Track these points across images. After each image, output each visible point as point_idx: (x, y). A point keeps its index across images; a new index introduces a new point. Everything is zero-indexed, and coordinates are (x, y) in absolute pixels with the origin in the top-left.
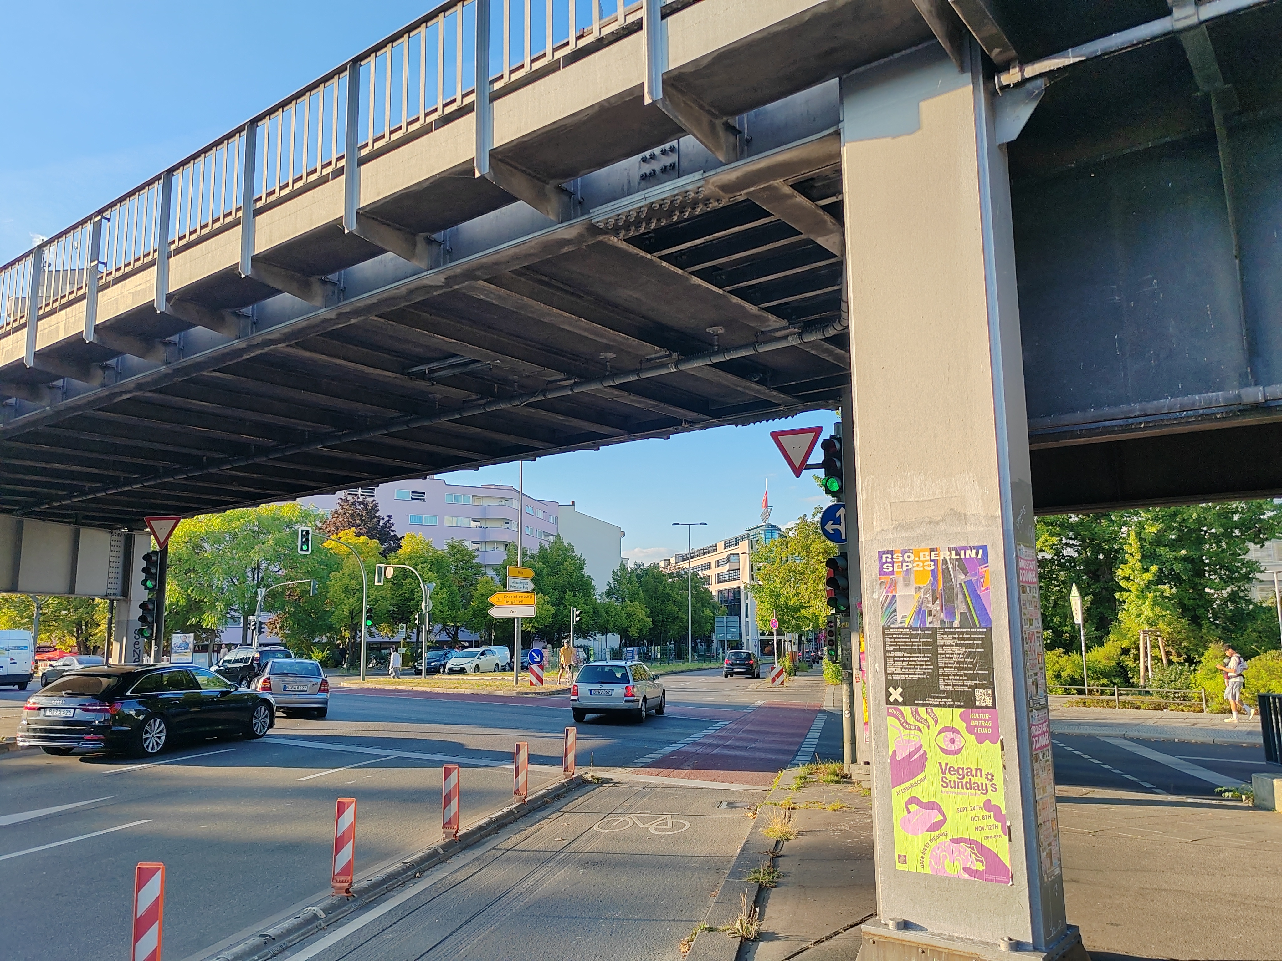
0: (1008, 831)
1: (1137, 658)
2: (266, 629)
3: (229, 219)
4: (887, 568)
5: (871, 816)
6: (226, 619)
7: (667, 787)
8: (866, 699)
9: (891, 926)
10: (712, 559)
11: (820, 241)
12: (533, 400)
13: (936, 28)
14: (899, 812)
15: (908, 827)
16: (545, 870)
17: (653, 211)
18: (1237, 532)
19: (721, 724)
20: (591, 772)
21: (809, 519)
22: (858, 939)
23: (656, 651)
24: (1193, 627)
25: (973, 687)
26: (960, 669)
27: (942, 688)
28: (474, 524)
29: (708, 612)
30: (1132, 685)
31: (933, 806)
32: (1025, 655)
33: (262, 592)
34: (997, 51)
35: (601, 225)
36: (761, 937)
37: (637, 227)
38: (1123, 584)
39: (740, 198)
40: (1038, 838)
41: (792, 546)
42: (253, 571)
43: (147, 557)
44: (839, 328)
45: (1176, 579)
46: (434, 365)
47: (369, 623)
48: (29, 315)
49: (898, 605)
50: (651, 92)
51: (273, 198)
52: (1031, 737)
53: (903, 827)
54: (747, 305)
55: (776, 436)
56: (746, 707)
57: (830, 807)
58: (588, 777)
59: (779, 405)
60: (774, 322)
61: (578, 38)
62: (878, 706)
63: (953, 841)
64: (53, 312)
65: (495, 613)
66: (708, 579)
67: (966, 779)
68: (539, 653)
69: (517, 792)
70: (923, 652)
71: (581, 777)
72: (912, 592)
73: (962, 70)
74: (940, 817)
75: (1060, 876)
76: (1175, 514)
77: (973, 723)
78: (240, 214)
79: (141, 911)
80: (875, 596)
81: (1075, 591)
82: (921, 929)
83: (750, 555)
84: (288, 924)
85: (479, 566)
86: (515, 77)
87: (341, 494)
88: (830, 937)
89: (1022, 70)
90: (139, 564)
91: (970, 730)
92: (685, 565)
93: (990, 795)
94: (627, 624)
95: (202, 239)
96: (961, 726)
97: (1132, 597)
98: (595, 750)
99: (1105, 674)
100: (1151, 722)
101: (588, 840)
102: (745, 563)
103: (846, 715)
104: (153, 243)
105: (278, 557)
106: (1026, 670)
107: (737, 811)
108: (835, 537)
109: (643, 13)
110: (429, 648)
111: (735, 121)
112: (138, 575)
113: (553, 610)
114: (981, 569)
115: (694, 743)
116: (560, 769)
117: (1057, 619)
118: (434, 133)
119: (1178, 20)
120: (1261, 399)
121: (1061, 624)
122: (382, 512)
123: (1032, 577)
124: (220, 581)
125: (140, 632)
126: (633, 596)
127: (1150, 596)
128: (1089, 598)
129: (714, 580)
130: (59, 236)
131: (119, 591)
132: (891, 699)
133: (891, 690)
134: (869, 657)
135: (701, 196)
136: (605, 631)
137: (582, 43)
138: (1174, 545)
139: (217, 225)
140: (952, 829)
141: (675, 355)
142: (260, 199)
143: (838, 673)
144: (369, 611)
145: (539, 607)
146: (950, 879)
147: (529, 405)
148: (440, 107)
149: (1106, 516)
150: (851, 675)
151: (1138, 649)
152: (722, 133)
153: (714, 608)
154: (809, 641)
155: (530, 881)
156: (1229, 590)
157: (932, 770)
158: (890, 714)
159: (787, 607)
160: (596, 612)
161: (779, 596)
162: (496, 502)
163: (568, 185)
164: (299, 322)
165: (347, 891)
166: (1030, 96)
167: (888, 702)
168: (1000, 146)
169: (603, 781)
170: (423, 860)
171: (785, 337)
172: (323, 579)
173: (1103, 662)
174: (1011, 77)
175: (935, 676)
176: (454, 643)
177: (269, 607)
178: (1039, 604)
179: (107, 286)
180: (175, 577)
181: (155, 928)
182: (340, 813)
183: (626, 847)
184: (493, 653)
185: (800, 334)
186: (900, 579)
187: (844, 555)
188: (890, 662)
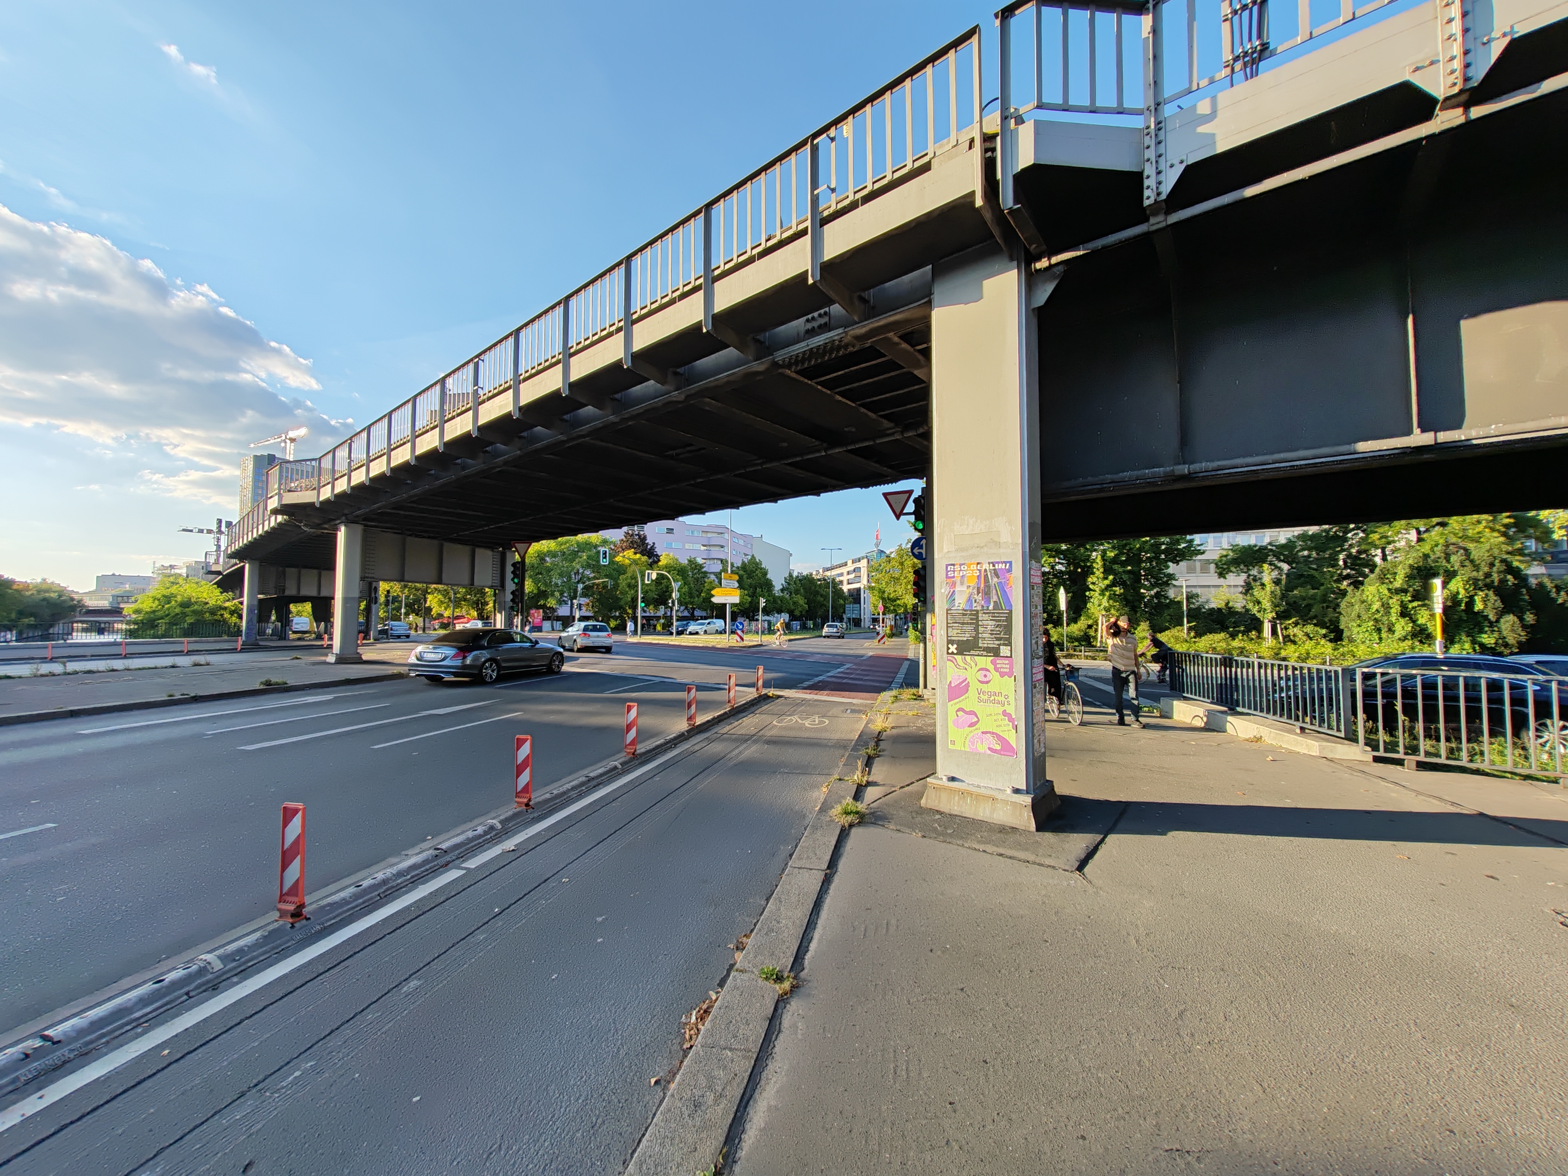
0: (1016, 728)
1: (1096, 630)
2: (584, 608)
3: (554, 360)
4: (950, 574)
5: (934, 719)
6: (561, 602)
7: (816, 701)
8: (934, 650)
9: (945, 779)
10: (844, 570)
11: (916, 372)
12: (737, 472)
13: (996, 232)
14: (952, 716)
15: (957, 724)
16: (745, 745)
17: (813, 353)
18: (1163, 556)
19: (848, 666)
20: (772, 692)
21: (903, 547)
22: (925, 786)
23: (810, 624)
24: (1132, 613)
25: (999, 645)
26: (992, 634)
27: (980, 645)
28: (703, 548)
29: (842, 602)
30: (1093, 646)
31: (973, 713)
32: (1032, 626)
33: (580, 586)
34: (1034, 246)
35: (781, 362)
36: (869, 784)
37: (803, 364)
38: (1091, 586)
39: (867, 345)
40: (1033, 732)
41: (893, 563)
42: (575, 574)
43: (514, 565)
44: (926, 428)
45: (1123, 584)
46: (678, 451)
47: (643, 605)
48: (440, 420)
49: (956, 596)
50: (812, 276)
51: (580, 346)
52: (1032, 674)
53: (954, 724)
54: (870, 414)
55: (885, 495)
56: (862, 656)
57: (910, 713)
58: (770, 694)
59: (887, 476)
60: (886, 424)
61: (767, 241)
62: (942, 655)
63: (983, 733)
64: (453, 418)
65: (715, 600)
66: (841, 582)
67: (993, 698)
68: (741, 623)
69: (729, 702)
70: (971, 624)
71: (766, 694)
72: (964, 588)
73: (1012, 259)
74: (976, 719)
75: (1044, 753)
76: (1126, 545)
77: (998, 666)
78: (561, 356)
79: (519, 761)
80: (943, 591)
81: (1062, 591)
82: (962, 781)
83: (868, 567)
84: (600, 771)
85: (706, 573)
86: (728, 266)
87: (625, 529)
88: (908, 785)
89: (1049, 259)
90: (509, 569)
91: (996, 669)
92: (828, 573)
93: (1006, 707)
94: (793, 607)
95: (539, 373)
96: (991, 667)
97: (1097, 594)
98: (775, 679)
99: (1077, 639)
100: (1102, 668)
101: (771, 729)
102: (864, 573)
103: (922, 661)
104: (510, 375)
105: (588, 566)
106: (1031, 635)
107: (856, 715)
108: (919, 556)
109: (808, 223)
110: (677, 620)
111: (865, 295)
112: (509, 575)
113: (749, 599)
114: (1008, 575)
115: (831, 677)
116: (754, 690)
117: (1050, 607)
118: (678, 303)
119: (1153, 225)
120: (1186, 472)
121: (1052, 610)
122: (649, 541)
123: (1038, 580)
124: (557, 580)
125: (512, 608)
126: (797, 592)
127: (1107, 594)
128: (1070, 595)
129: (845, 582)
130: (454, 372)
131: (498, 584)
132: (950, 651)
133: (950, 646)
134: (938, 627)
135: (843, 344)
136: (780, 612)
137: (770, 243)
138: (1124, 564)
139: (547, 364)
140: (982, 726)
141: (825, 445)
142: (572, 347)
143: (917, 638)
144: (642, 598)
145: (742, 597)
146: (980, 754)
147: (735, 476)
148: (681, 287)
149: (1084, 546)
150: (925, 638)
151: (1097, 625)
152: (856, 302)
153: (845, 599)
154: (901, 619)
155: (737, 751)
156: (1155, 591)
157: (972, 692)
158: (949, 660)
159: (889, 599)
160: (775, 601)
161: (884, 592)
162: (716, 535)
163: (760, 337)
164: (597, 423)
165: (633, 754)
166: (1054, 277)
167: (948, 653)
168: (1034, 309)
169: (779, 697)
170: (675, 738)
171: (893, 434)
172: (616, 579)
173: (1077, 632)
174: (1043, 264)
175: (976, 638)
176: (693, 618)
177: (584, 595)
178: (1041, 596)
179: (483, 402)
180: (530, 577)
181: (528, 771)
182: (629, 710)
183: (792, 734)
184: (714, 623)
185: (902, 433)
186: (958, 581)
187: (924, 567)
188: (950, 630)
